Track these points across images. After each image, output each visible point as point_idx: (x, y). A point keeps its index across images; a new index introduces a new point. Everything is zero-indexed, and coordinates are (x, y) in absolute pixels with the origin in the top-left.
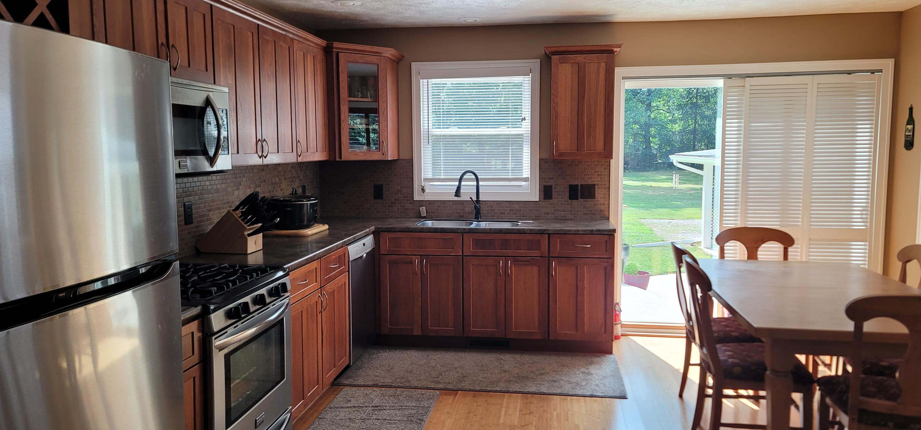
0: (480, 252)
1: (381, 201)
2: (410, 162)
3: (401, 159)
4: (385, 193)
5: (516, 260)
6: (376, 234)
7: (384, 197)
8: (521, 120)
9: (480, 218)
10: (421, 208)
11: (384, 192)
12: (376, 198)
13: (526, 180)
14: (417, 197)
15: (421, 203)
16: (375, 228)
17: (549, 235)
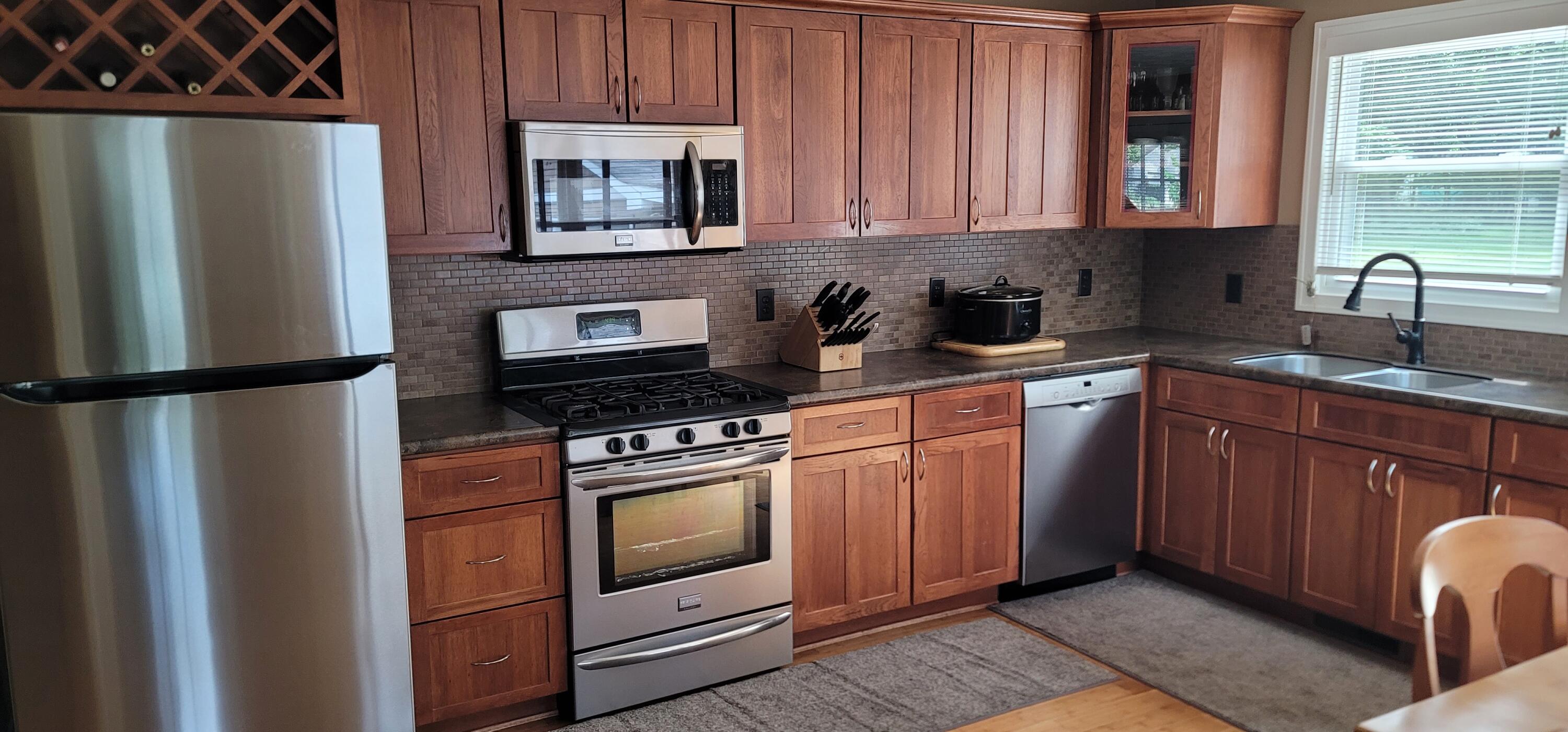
0: (1332, 432)
1: (1237, 306)
2: (1294, 231)
3: (1279, 226)
4: (1246, 293)
5: (1410, 465)
6: (1152, 368)
7: (1243, 301)
8: (1547, 136)
9: (1418, 362)
10: (1303, 327)
11: (1244, 289)
12: (1229, 300)
13: (1550, 281)
14: (1301, 304)
15: (1307, 316)
16: (1150, 356)
17: (1494, 419)
